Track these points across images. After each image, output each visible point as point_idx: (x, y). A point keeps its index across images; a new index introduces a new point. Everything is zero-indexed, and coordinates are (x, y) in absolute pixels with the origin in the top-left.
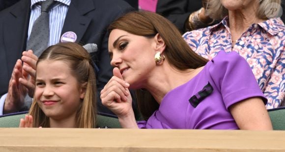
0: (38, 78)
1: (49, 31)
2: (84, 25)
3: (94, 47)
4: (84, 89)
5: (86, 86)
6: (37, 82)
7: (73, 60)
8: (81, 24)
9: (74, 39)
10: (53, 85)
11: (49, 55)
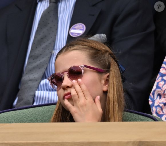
8: (90, 15)
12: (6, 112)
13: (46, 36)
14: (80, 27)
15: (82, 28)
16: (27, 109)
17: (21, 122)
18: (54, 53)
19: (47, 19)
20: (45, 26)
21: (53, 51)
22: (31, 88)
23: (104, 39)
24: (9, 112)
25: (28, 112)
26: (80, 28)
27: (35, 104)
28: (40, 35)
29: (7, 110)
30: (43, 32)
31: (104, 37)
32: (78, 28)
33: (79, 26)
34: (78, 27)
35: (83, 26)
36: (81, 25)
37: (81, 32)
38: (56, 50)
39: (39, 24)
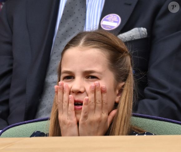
0: (64, 69)
1: (86, 12)
2: (130, 5)
3: (143, 31)
4: (121, 91)
5: (123, 86)
6: (63, 76)
7: (112, 50)
8: (126, 4)
9: (117, 22)
10: (85, 79)
11: (82, 42)
12: (25, 123)
13: (71, 28)
14: (114, 18)
15: (117, 19)
23: (144, 33)
24: (28, 124)
26: (114, 20)
28: (64, 27)
29: (26, 121)
30: (68, 24)
31: (144, 31)
32: (111, 20)
35: (118, 18)
36: (115, 17)
37: (115, 25)
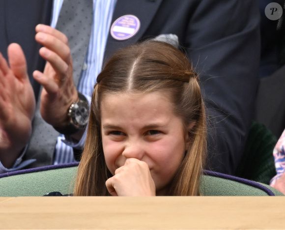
2: (153, 1)
9: (135, 27)
12: (7, 176)
15: (134, 23)
16: (43, 172)
17: (32, 195)
18: (86, 70)
19: (73, 7)
20: (70, 19)
21: (85, 65)
22: (49, 131)
23: (174, 43)
24: (11, 177)
25: (44, 177)
27: (56, 164)
29: (8, 173)
31: (174, 39)
32: (126, 25)
33: (129, 20)
34: (126, 22)
38: (90, 62)
39: (60, 17)
